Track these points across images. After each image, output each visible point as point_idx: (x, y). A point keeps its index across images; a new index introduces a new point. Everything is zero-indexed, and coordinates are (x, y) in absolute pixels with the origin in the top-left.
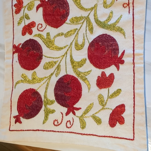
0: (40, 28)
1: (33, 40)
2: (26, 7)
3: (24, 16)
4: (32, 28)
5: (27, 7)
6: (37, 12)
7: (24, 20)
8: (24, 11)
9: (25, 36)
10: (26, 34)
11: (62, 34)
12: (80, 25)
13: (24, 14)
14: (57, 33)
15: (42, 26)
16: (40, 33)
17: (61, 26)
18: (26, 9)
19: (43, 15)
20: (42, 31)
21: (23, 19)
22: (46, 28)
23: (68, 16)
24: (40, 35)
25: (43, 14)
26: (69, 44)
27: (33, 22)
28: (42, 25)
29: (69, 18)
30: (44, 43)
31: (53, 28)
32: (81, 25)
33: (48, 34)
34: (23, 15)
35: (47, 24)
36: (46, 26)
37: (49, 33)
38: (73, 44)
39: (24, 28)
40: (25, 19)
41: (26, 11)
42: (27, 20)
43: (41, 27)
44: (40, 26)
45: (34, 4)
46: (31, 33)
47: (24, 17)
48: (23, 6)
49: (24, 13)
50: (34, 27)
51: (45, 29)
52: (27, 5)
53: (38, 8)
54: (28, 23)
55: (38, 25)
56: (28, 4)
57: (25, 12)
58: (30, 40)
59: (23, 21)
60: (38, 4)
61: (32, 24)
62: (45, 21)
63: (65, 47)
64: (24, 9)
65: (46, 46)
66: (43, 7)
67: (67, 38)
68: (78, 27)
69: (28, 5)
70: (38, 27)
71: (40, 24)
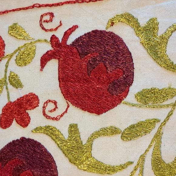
0: (51, 111)
1: (29, 140)
2: (11, 56)
3: (6, 78)
4: (27, 111)
5: (14, 58)
6: (41, 70)
7: (7, 88)
8: (7, 66)
9: (7, 129)
10: (10, 125)
11: (114, 131)
12: (166, 111)
13: (8, 75)
14: (98, 128)
15: (56, 107)
16: (50, 124)
17: (111, 111)
18: (13, 61)
19: (59, 79)
20: (56, 119)
21: (5, 87)
22: (66, 111)
23: (130, 85)
24: (51, 129)
25: (59, 77)
26: (135, 158)
27: (32, 94)
28: (55, 103)
29: (134, 89)
30: (61, 152)
31: (87, 113)
32: (170, 109)
33: (74, 128)
34: (3, 76)
35: (70, 103)
36: (68, 106)
37: (76, 125)
38: (146, 160)
39: (7, 110)
40: (10, 86)
41: (13, 67)
42: (15, 89)
43: (55, 110)
44: (51, 106)
45: (35, 50)
46: (24, 122)
47: (8, 81)
48: (4, 55)
49: (6, 71)
50: (35, 107)
51: (63, 113)
52: (15, 52)
53: (44, 60)
54: (19, 97)
55: (47, 103)
56: (17, 48)
57: (8, 68)
58: (23, 139)
59: (5, 92)
60: (44, 52)
61: (29, 100)
62: (64, 95)
63: (123, 167)
64: (8, 62)
65: (66, 160)
66: (59, 59)
67: (128, 144)
68: (161, 114)
69: (17, 53)
70: (44, 107)
71: (50, 101)
